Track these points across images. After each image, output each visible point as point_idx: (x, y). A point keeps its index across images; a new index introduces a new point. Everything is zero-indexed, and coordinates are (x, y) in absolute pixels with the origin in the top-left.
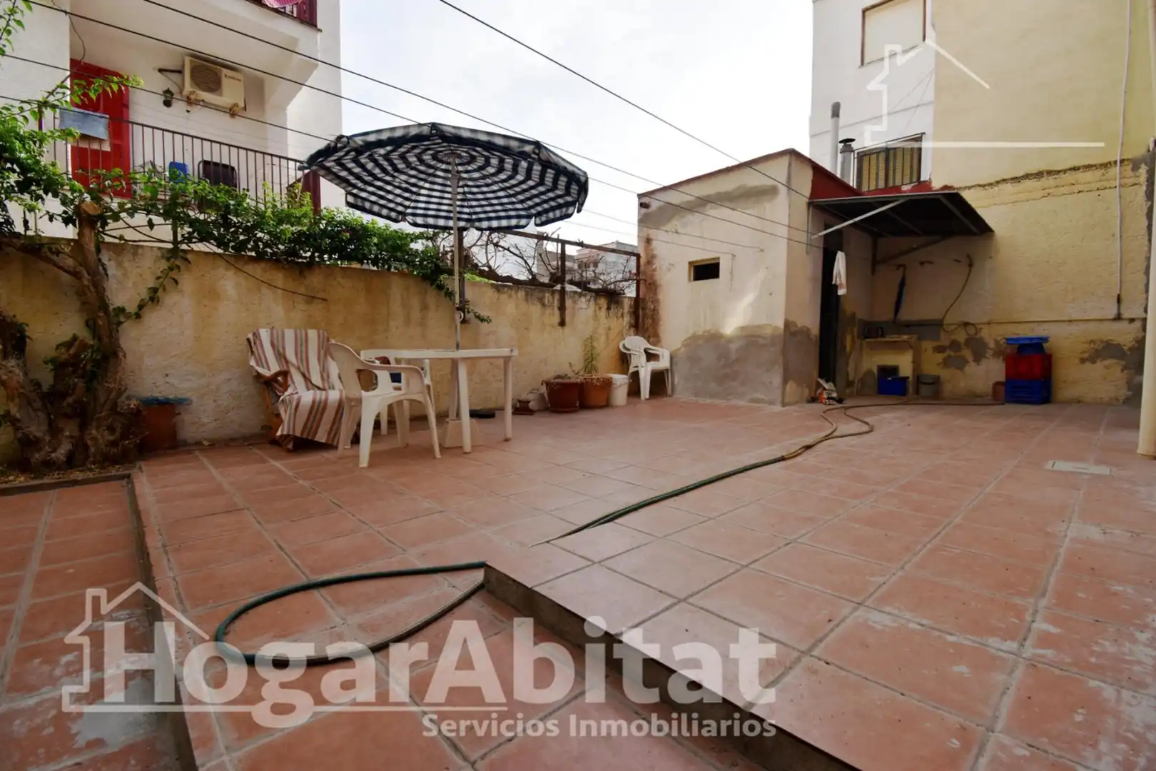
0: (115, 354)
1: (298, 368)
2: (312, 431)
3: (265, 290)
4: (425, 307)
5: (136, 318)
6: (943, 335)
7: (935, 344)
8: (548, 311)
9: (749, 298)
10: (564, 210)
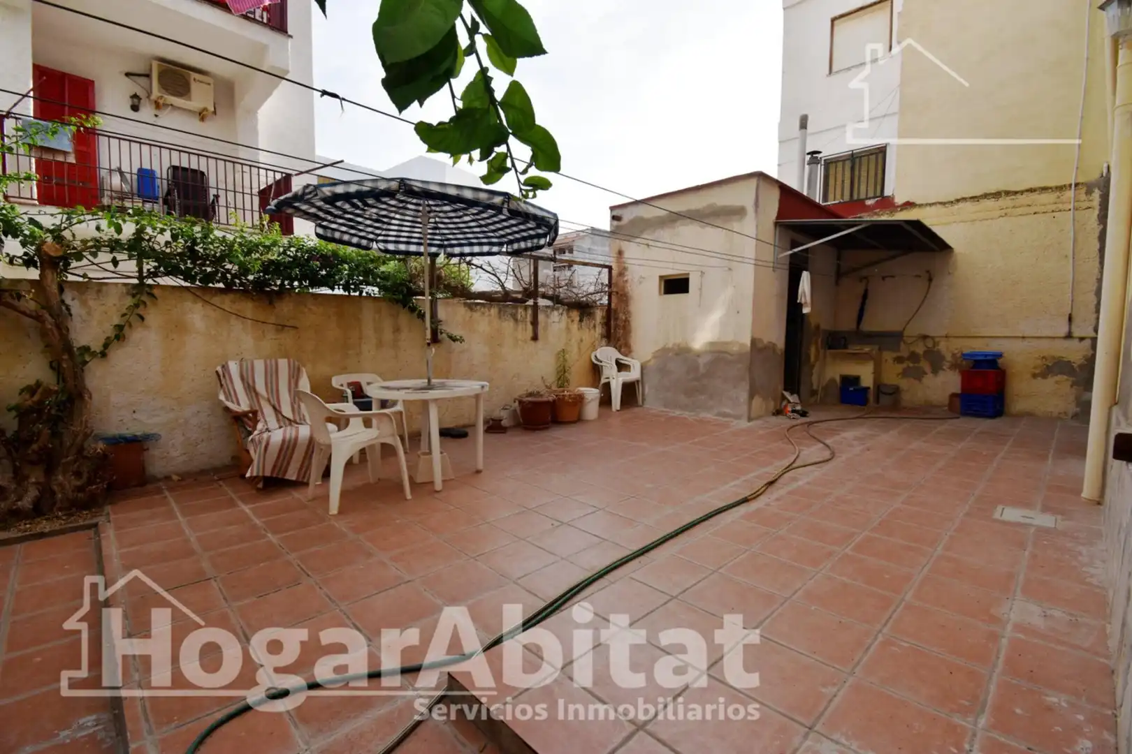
0: (81, 396)
1: (269, 400)
2: (283, 469)
3: (233, 321)
4: (397, 330)
5: (101, 357)
6: (902, 346)
7: (895, 355)
8: (520, 326)
9: (716, 316)
10: (535, 241)
